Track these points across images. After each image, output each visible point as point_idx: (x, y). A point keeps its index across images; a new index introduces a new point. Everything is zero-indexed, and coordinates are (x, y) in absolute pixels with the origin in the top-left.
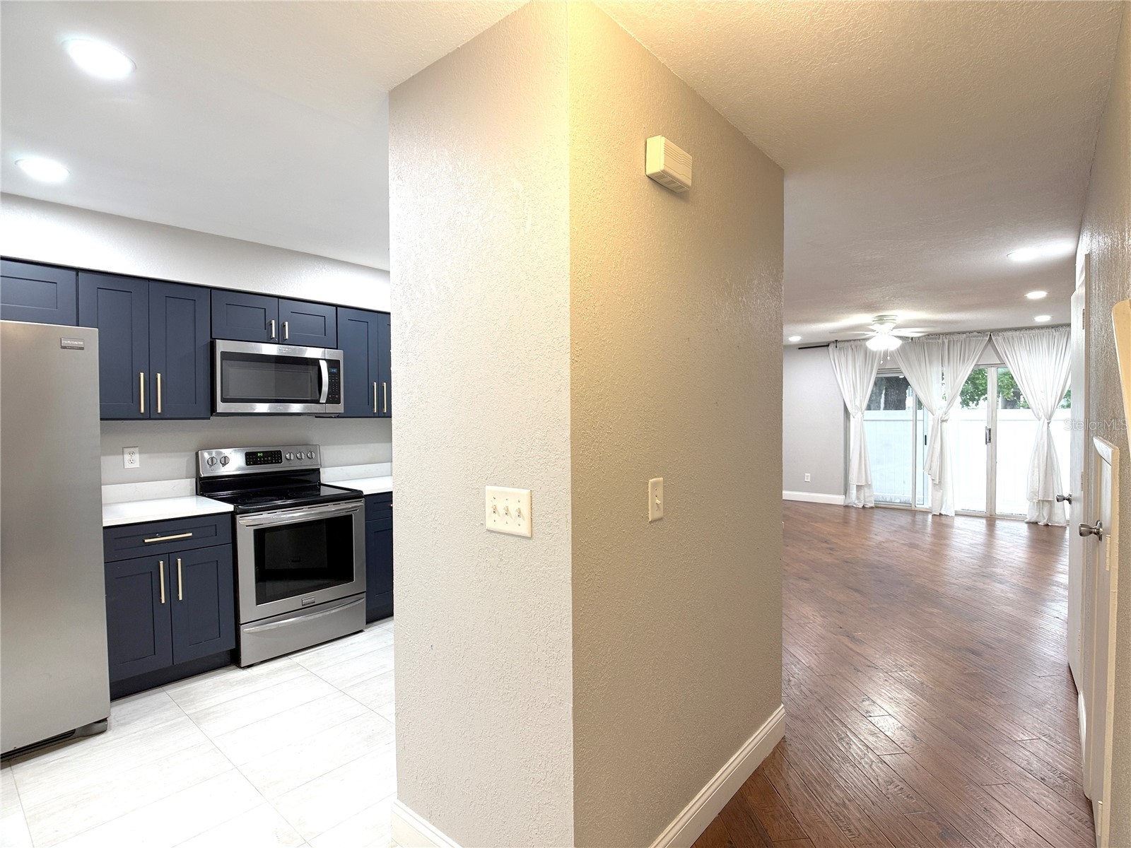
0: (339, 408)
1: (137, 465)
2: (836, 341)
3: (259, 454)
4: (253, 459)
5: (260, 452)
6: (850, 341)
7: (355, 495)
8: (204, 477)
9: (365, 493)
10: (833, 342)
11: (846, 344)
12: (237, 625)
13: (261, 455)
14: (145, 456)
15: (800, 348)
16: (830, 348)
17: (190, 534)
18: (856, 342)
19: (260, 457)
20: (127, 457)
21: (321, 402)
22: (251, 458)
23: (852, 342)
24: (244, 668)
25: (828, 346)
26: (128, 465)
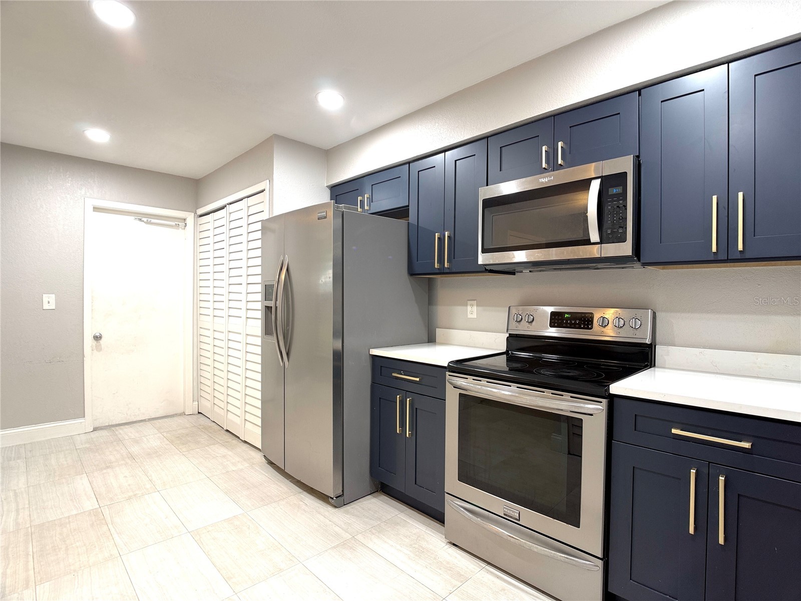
1: (474, 316)
3: (566, 316)
4: (558, 320)
5: (568, 313)
13: (569, 316)
14: (480, 308)
17: (419, 379)
19: (567, 319)
20: (469, 308)
24: (448, 541)
26: (470, 316)
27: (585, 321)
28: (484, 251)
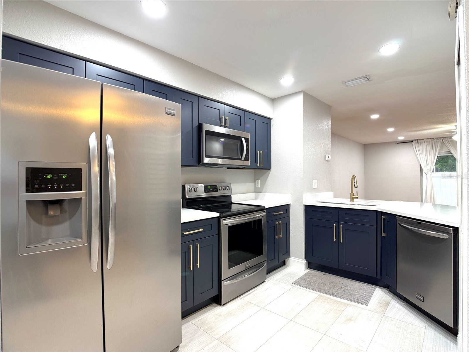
0: (248, 163)
2: (417, 139)
6: (424, 139)
7: (261, 209)
8: (188, 198)
9: (266, 207)
10: (415, 140)
11: (422, 141)
12: (220, 281)
13: (210, 187)
15: (397, 143)
16: (413, 143)
17: (202, 230)
18: (427, 140)
19: (210, 189)
21: (242, 159)
22: (206, 189)
23: (425, 140)
24: (222, 306)
25: (412, 142)
27: (215, 189)
28: (207, 156)
